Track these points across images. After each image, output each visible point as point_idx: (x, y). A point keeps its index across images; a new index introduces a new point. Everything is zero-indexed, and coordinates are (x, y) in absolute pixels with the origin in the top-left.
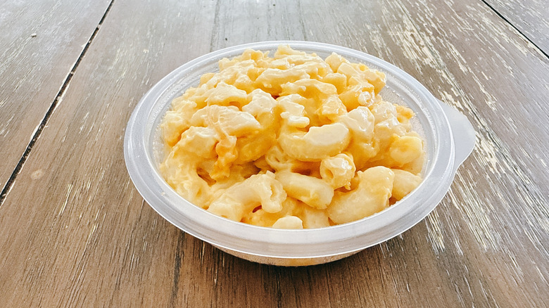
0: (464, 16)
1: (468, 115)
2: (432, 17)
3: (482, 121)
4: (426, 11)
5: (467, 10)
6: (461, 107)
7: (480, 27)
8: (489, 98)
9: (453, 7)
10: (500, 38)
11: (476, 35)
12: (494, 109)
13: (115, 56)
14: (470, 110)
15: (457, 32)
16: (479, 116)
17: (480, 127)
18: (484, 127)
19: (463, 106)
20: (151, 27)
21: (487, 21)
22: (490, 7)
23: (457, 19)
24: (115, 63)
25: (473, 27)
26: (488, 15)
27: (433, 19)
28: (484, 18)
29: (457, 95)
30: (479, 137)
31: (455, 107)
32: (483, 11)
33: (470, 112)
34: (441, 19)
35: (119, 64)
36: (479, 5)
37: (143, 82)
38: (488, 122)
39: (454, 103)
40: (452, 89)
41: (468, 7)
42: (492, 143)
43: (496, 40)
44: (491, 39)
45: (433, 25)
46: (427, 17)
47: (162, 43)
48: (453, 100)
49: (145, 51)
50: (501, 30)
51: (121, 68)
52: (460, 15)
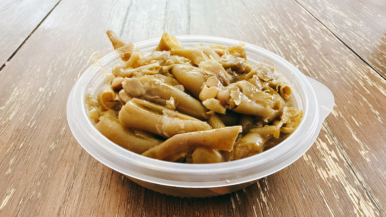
0: (331, 60)
1: (343, 168)
2: (303, 59)
3: (358, 175)
4: (297, 53)
5: (332, 53)
6: (336, 158)
7: (345, 70)
8: (362, 147)
9: (321, 50)
10: (364, 81)
11: (342, 78)
12: (368, 160)
13: (11, 94)
14: (345, 161)
15: (326, 75)
16: (354, 168)
17: (357, 182)
18: (361, 182)
19: (338, 156)
20: (53, 65)
21: (350, 64)
22: (352, 50)
23: (324, 61)
24: (8, 102)
25: (340, 70)
26: (350, 59)
27: (305, 62)
28: (348, 61)
29: (331, 143)
30: (358, 196)
31: (330, 157)
32: (347, 54)
33: (345, 164)
34: (311, 62)
35: (12, 103)
36: (342, 48)
37: (29, 124)
38: (364, 177)
39: (329, 152)
40: (326, 136)
41: (333, 50)
42: (371, 204)
43: (361, 83)
44: (356, 82)
45: (305, 67)
46: (299, 60)
47: (59, 82)
48: (327, 149)
49: (41, 89)
50: (364, 73)
51: (12, 108)
52: (327, 58)
